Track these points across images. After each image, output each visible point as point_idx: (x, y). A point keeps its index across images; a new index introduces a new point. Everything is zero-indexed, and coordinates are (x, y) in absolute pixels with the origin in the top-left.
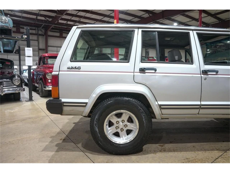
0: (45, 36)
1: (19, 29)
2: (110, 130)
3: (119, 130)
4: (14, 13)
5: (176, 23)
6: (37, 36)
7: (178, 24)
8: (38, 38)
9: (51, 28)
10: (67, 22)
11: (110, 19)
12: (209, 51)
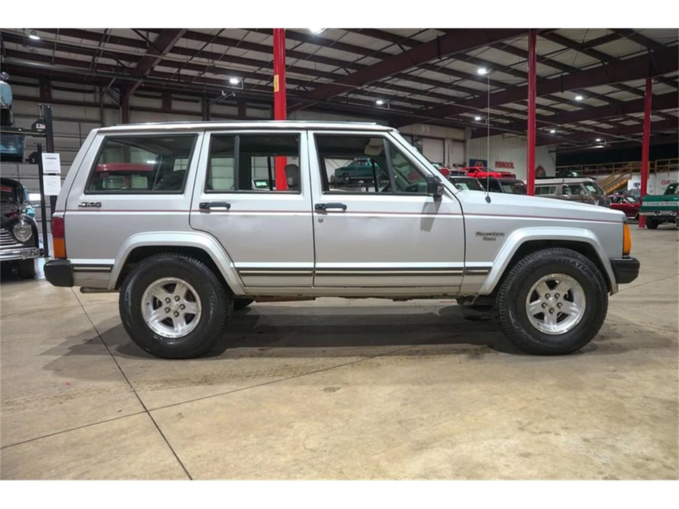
0: (121, 108)
1: (50, 92)
2: (155, 314)
3: (171, 315)
4: (31, 48)
5: (486, 67)
6: (98, 109)
8: (102, 115)
9: (136, 86)
10: (179, 71)
11: (297, 61)
12: (599, 143)
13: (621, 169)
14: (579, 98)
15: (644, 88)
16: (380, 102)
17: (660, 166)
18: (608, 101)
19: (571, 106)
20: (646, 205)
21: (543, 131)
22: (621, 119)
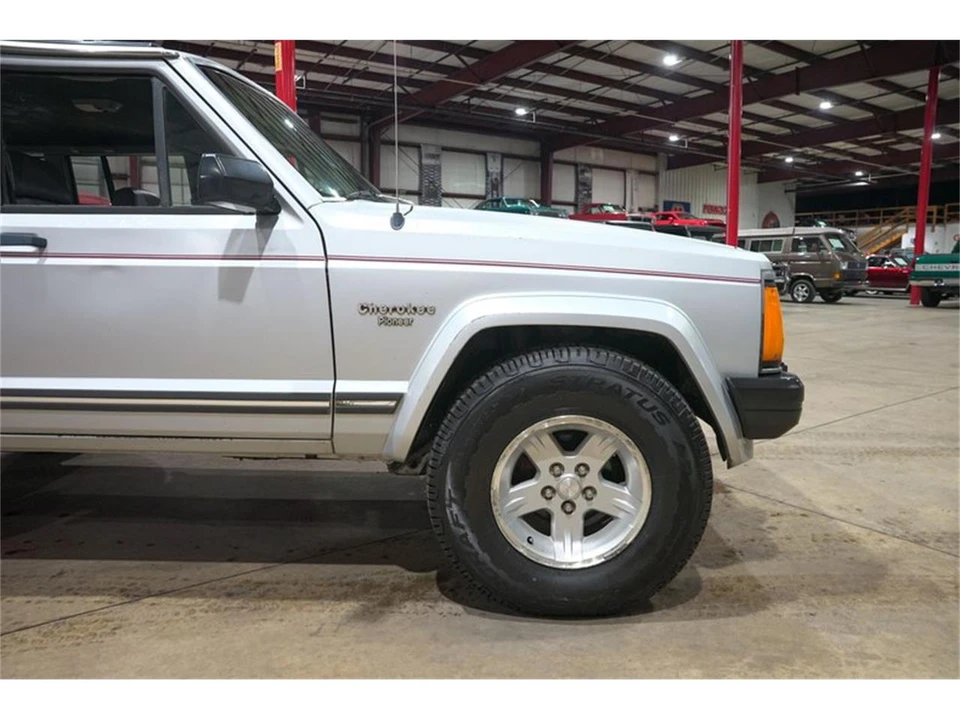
5: (676, 53)
7: (684, 58)
12: (861, 178)
13: (893, 217)
14: (825, 105)
15: (925, 89)
16: (521, 112)
17: (952, 213)
18: (870, 111)
19: (816, 120)
20: (922, 270)
21: (774, 159)
22: (893, 140)
